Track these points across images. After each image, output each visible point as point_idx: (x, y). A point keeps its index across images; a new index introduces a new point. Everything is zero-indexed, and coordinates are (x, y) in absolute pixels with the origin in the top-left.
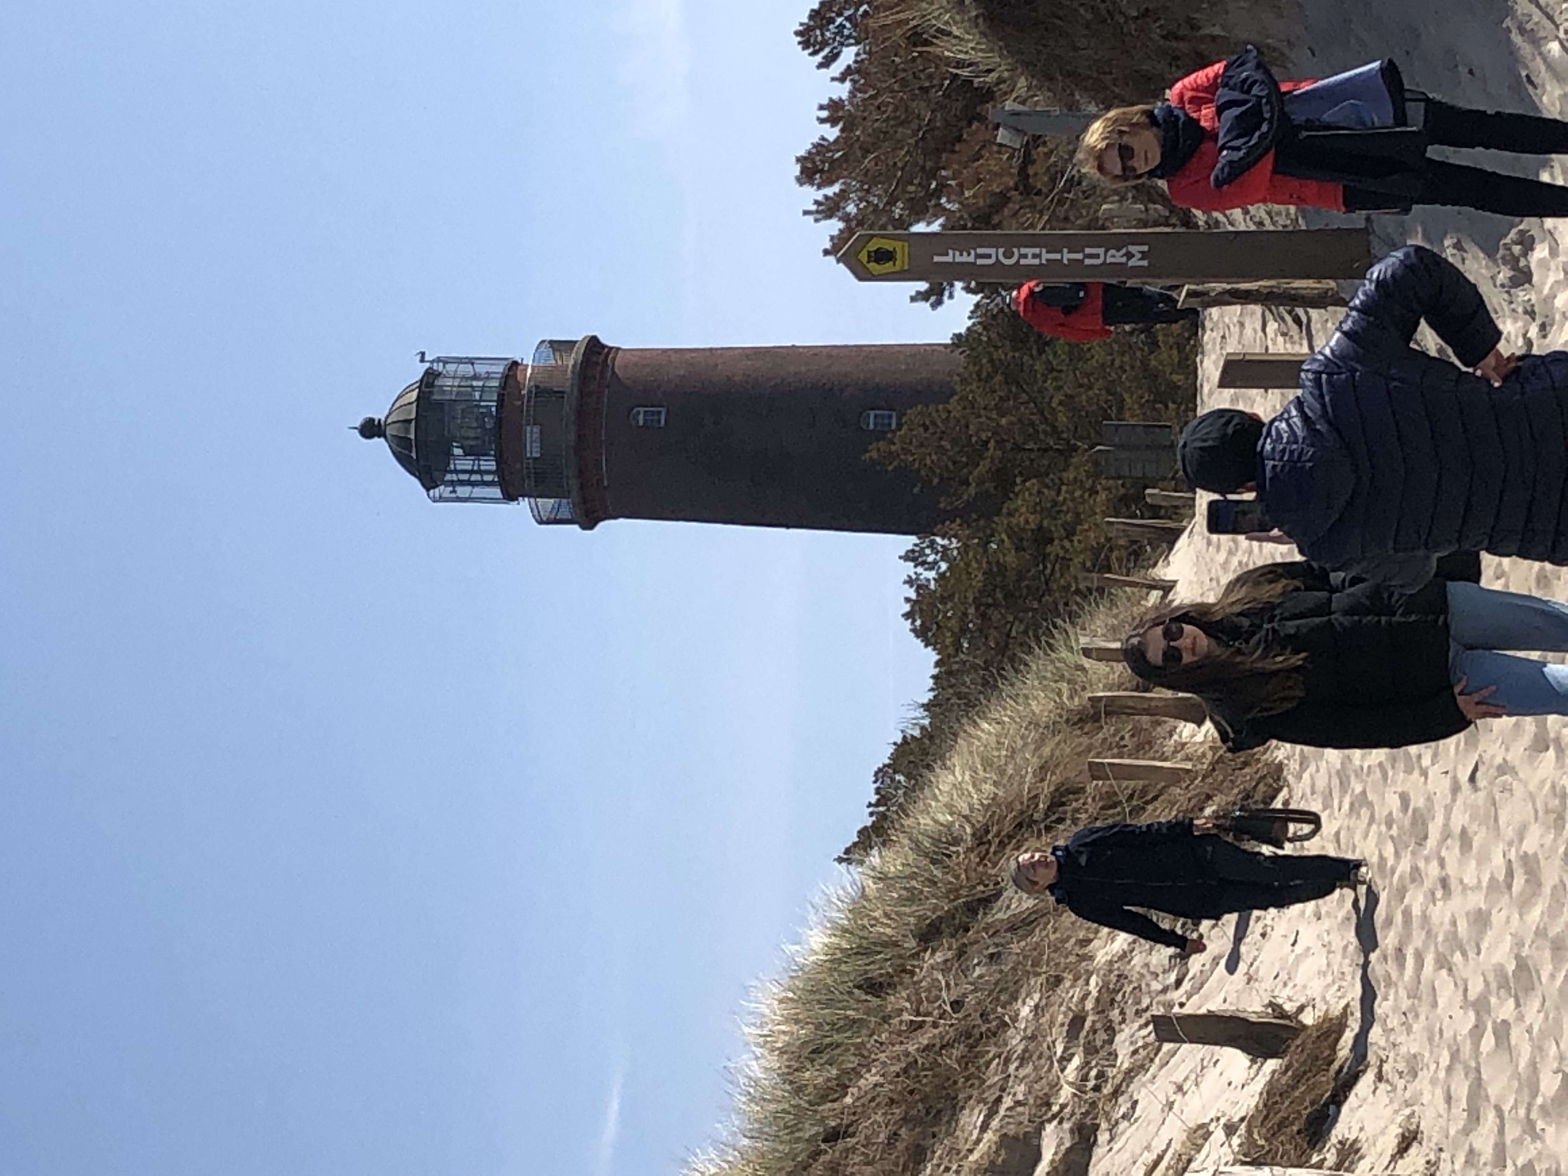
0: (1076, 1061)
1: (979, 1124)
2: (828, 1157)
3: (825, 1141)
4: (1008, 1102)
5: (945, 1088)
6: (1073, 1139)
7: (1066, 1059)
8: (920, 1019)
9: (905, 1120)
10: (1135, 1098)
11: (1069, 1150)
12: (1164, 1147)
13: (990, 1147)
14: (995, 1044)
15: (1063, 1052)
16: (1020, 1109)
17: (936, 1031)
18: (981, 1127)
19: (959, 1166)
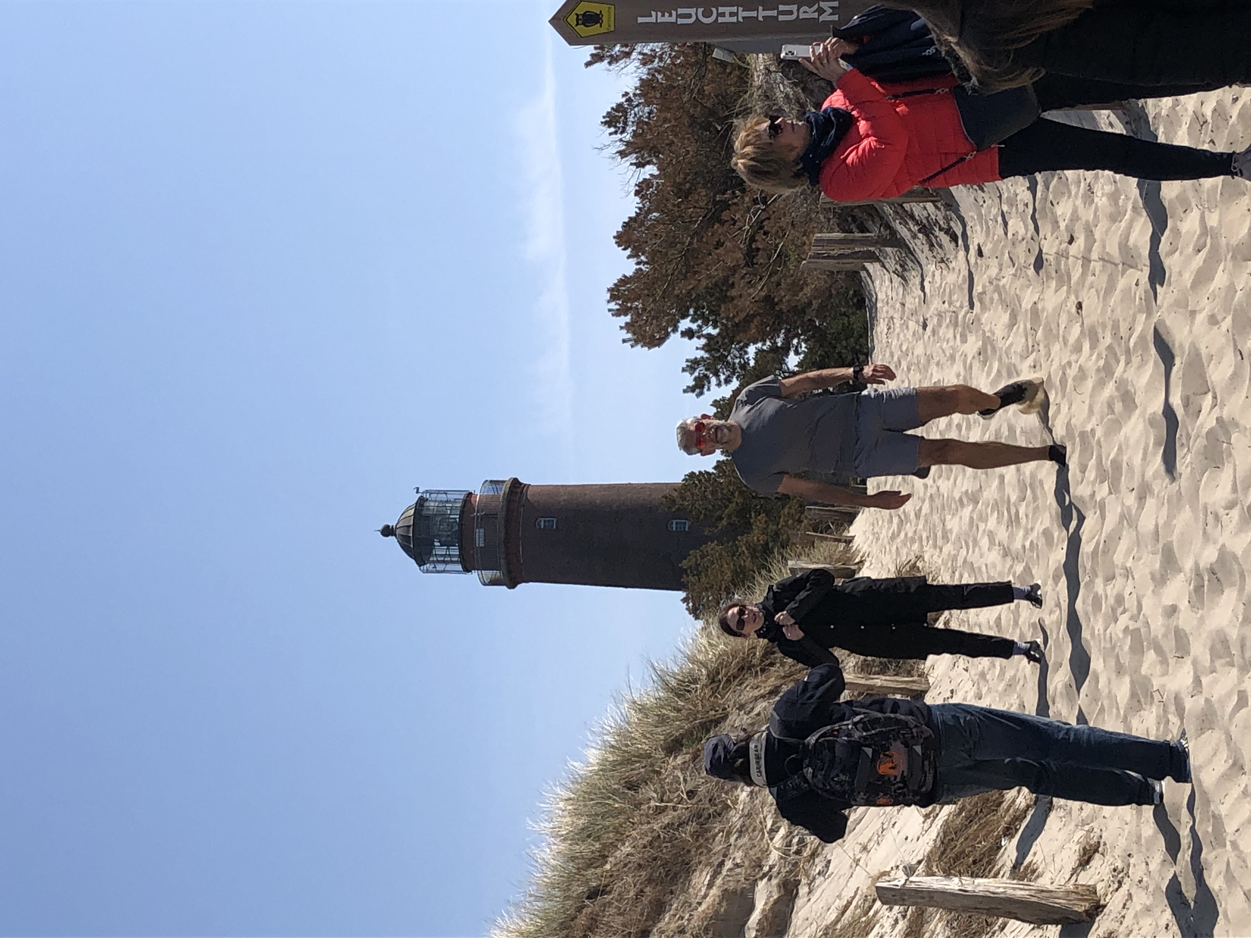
0: (782, 832)
1: (706, 883)
2: (590, 910)
3: (589, 898)
4: (729, 864)
5: (681, 855)
6: (779, 892)
7: (774, 830)
8: (663, 804)
9: (649, 881)
10: (829, 858)
11: (776, 902)
12: (852, 895)
13: (714, 900)
14: (720, 822)
15: (772, 826)
16: (738, 870)
17: (675, 813)
18: (708, 885)
19: (691, 915)
